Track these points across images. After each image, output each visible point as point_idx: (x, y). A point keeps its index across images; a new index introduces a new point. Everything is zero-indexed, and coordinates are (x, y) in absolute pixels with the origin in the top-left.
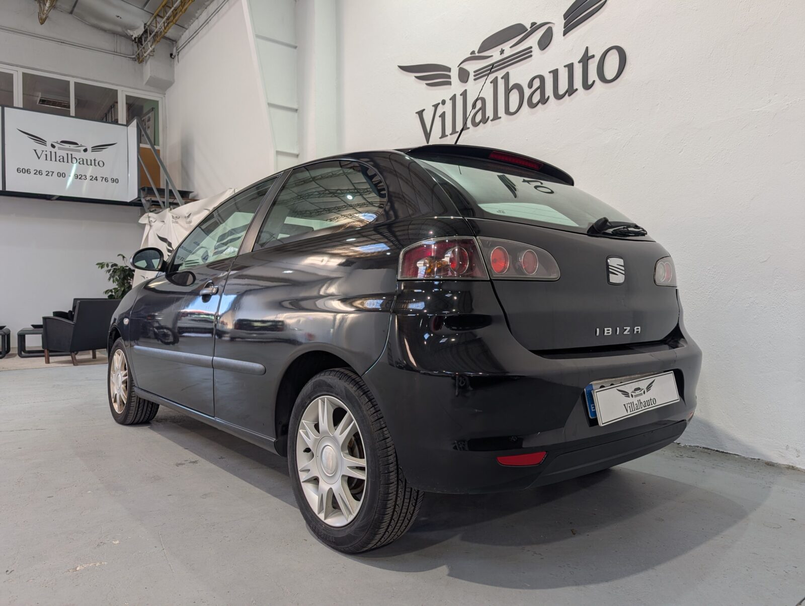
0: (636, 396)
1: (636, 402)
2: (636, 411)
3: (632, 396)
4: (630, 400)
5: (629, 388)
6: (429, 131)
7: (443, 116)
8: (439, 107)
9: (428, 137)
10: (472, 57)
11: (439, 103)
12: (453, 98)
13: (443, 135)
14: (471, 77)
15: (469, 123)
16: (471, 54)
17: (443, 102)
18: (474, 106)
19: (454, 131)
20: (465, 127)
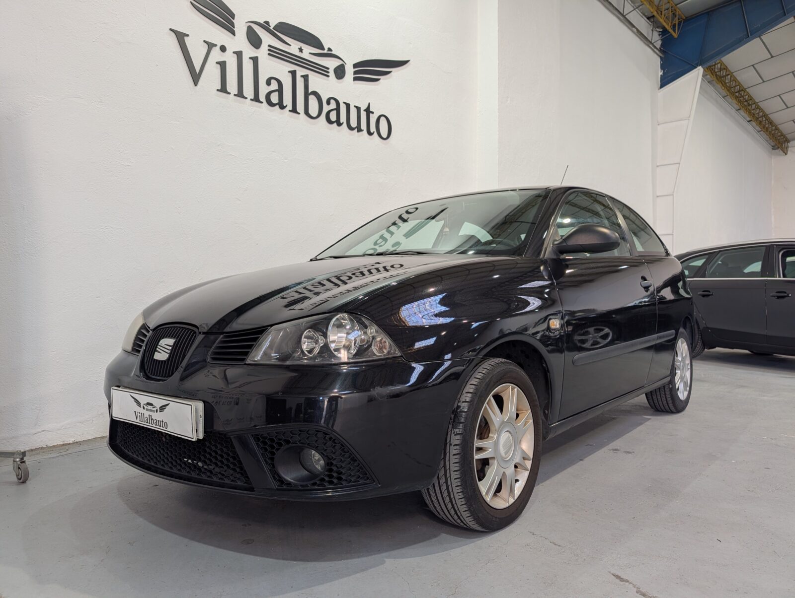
6: (198, 70)
7: (223, 65)
8: (214, 48)
9: (196, 77)
10: (265, 26)
11: (216, 45)
12: (239, 54)
13: (223, 89)
14: (264, 48)
15: (262, 97)
16: (264, 22)
17: (223, 49)
18: (268, 82)
19: (240, 94)
20: (256, 99)
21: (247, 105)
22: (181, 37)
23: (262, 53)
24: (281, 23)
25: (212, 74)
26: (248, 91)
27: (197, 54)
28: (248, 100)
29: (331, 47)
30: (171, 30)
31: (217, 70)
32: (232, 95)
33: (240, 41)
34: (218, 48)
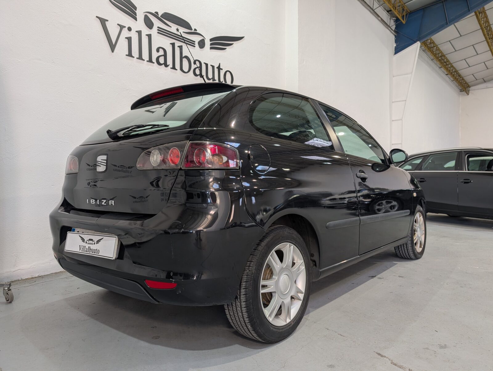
0: (88, 243)
1: (87, 247)
2: (85, 252)
3: (86, 243)
4: (84, 244)
5: (86, 237)
6: (114, 42)
7: (129, 39)
8: (124, 29)
9: (113, 47)
10: (156, 15)
11: (125, 27)
12: (139, 33)
13: (130, 55)
14: (155, 29)
15: (154, 60)
16: (155, 12)
17: (130, 29)
18: (158, 50)
19: (140, 58)
20: (150, 61)
21: (145, 64)
22: (103, 22)
23: (154, 32)
24: (165, 13)
25: (122, 45)
26: (146, 56)
27: (113, 32)
28: (145, 62)
29: (196, 29)
30: (97, 17)
31: (126, 43)
32: (135, 58)
33: (140, 25)
34: (126, 29)
